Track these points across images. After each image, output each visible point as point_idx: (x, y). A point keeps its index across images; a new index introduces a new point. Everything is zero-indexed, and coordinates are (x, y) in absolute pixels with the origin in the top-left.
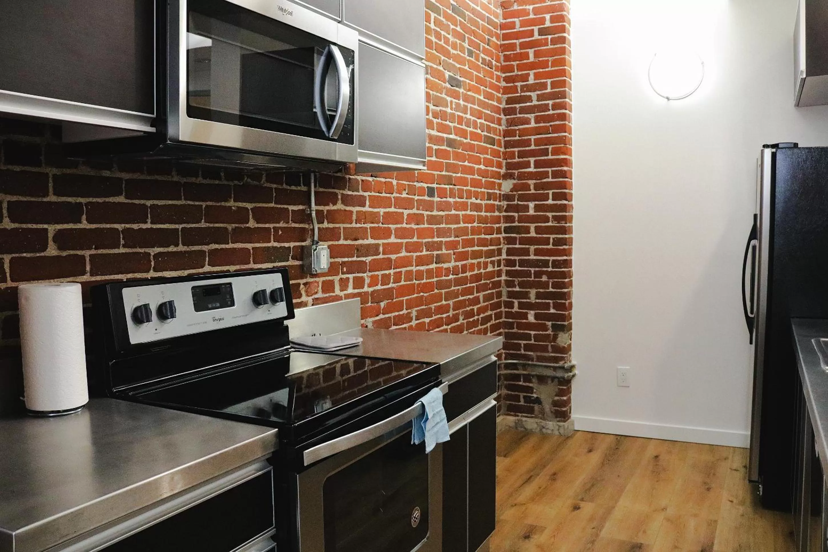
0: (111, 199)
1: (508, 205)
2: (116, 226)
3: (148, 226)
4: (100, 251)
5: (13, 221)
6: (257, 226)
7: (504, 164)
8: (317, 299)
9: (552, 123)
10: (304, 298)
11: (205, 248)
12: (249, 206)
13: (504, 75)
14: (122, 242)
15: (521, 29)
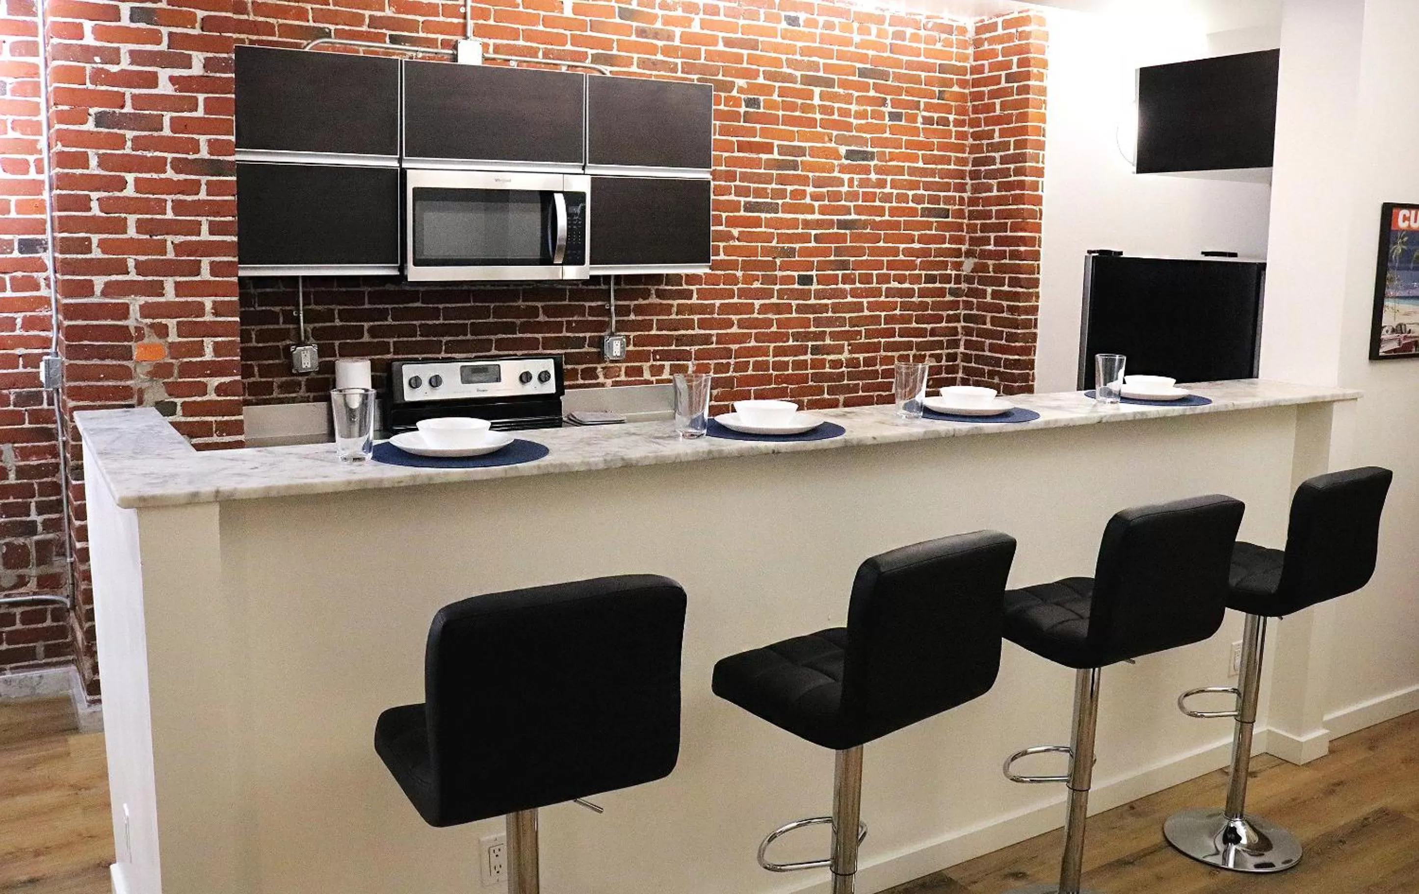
0: (411, 305)
1: (969, 288)
2: (414, 322)
3: (441, 321)
4: (401, 339)
5: (341, 321)
6: (547, 319)
7: (967, 238)
8: (617, 382)
9: (1013, 192)
10: (601, 380)
11: (492, 337)
12: (539, 304)
13: (971, 130)
14: (419, 333)
15: (990, 74)
